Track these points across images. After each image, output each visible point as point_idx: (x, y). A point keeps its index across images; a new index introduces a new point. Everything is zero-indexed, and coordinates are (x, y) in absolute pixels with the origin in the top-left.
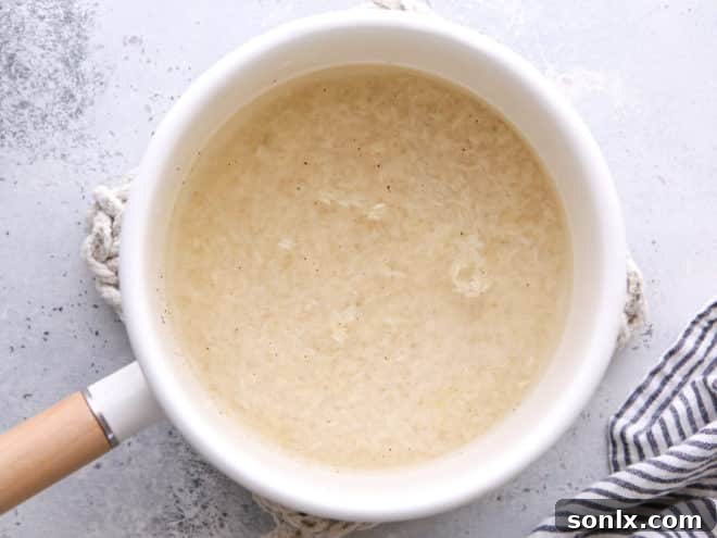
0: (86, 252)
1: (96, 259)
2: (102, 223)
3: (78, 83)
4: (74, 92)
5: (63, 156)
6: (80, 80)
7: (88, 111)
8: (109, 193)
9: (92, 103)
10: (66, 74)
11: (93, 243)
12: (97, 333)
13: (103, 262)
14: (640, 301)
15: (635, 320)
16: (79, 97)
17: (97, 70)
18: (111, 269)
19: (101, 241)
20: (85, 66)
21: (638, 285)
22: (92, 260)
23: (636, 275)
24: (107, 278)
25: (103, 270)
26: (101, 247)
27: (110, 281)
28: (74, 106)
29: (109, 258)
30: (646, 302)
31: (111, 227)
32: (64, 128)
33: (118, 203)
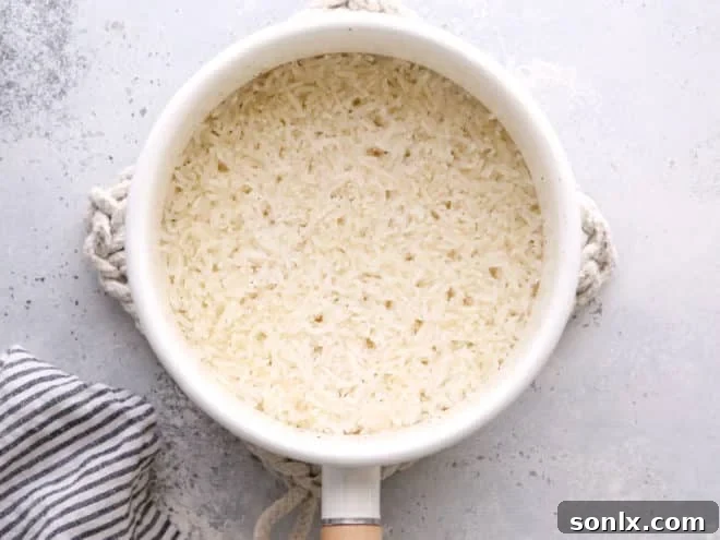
0: (88, 250)
1: (100, 256)
2: (101, 222)
3: (62, 65)
4: (58, 74)
5: (47, 134)
6: (64, 63)
7: (71, 92)
8: (105, 194)
9: (75, 84)
10: (50, 57)
11: (95, 241)
12: (77, 303)
13: (107, 258)
14: (607, 250)
15: (606, 268)
16: (62, 78)
17: (80, 54)
18: (113, 263)
19: (102, 239)
20: (69, 49)
21: (605, 233)
22: (95, 257)
23: (602, 225)
24: (111, 272)
25: (106, 266)
26: (103, 245)
27: (113, 275)
28: (57, 87)
29: (110, 254)
30: (614, 249)
31: (110, 224)
32: (48, 108)
33: (113, 202)
